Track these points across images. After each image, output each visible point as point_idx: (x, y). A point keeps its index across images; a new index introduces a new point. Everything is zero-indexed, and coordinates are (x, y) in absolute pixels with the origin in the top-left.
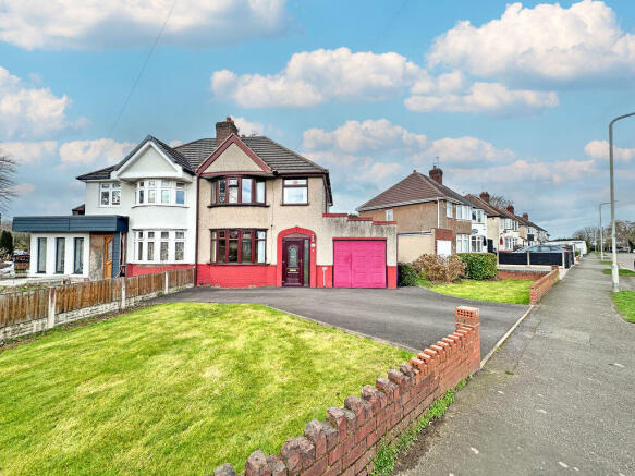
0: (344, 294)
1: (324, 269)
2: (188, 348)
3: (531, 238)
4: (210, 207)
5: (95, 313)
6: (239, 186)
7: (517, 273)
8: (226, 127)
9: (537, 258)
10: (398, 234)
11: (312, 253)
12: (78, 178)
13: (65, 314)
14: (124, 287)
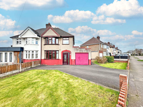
0: (78, 67)
1: (73, 60)
2: (35, 86)
3: (119, 52)
4: (44, 45)
5: (12, 73)
6: (51, 39)
7: (119, 61)
8: (48, 25)
9: (122, 57)
10: (91, 52)
11: (70, 56)
12: (11, 37)
13: (2, 74)
14: (21, 66)
